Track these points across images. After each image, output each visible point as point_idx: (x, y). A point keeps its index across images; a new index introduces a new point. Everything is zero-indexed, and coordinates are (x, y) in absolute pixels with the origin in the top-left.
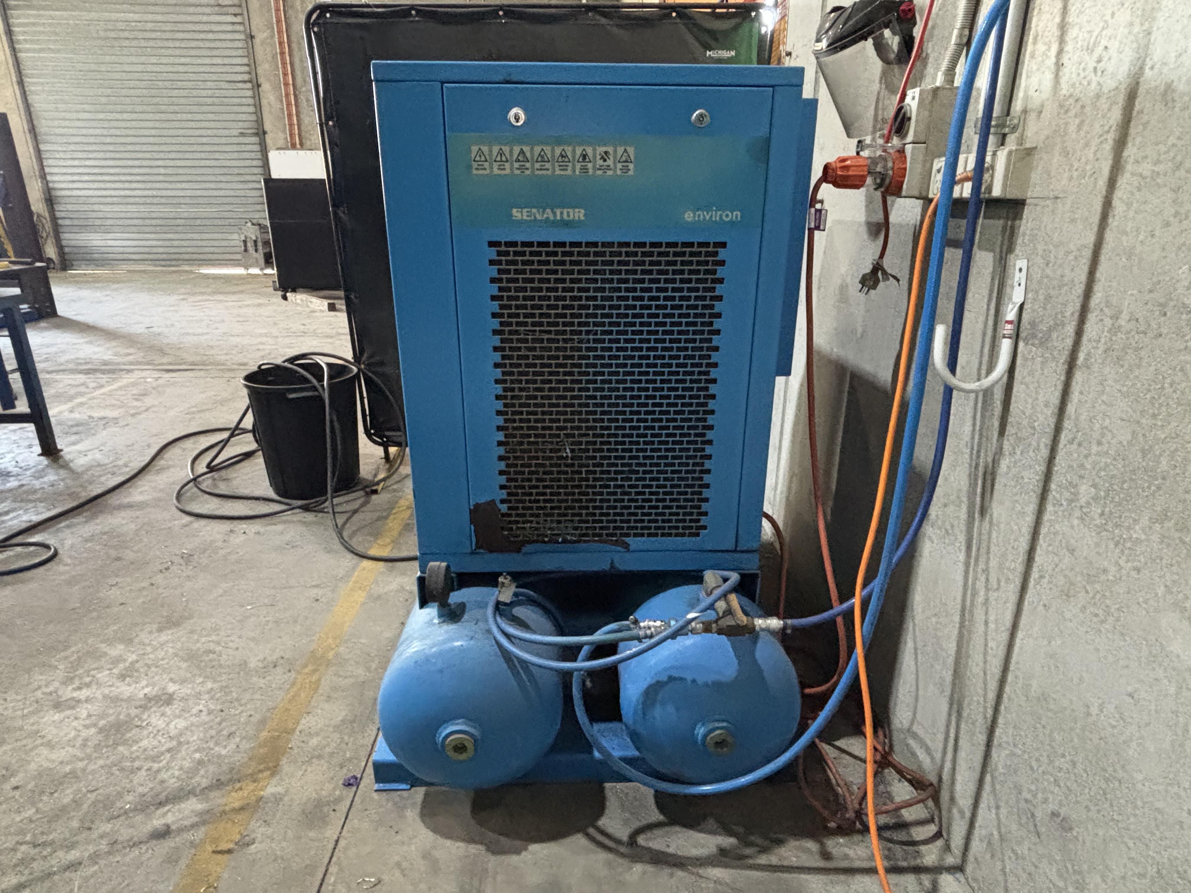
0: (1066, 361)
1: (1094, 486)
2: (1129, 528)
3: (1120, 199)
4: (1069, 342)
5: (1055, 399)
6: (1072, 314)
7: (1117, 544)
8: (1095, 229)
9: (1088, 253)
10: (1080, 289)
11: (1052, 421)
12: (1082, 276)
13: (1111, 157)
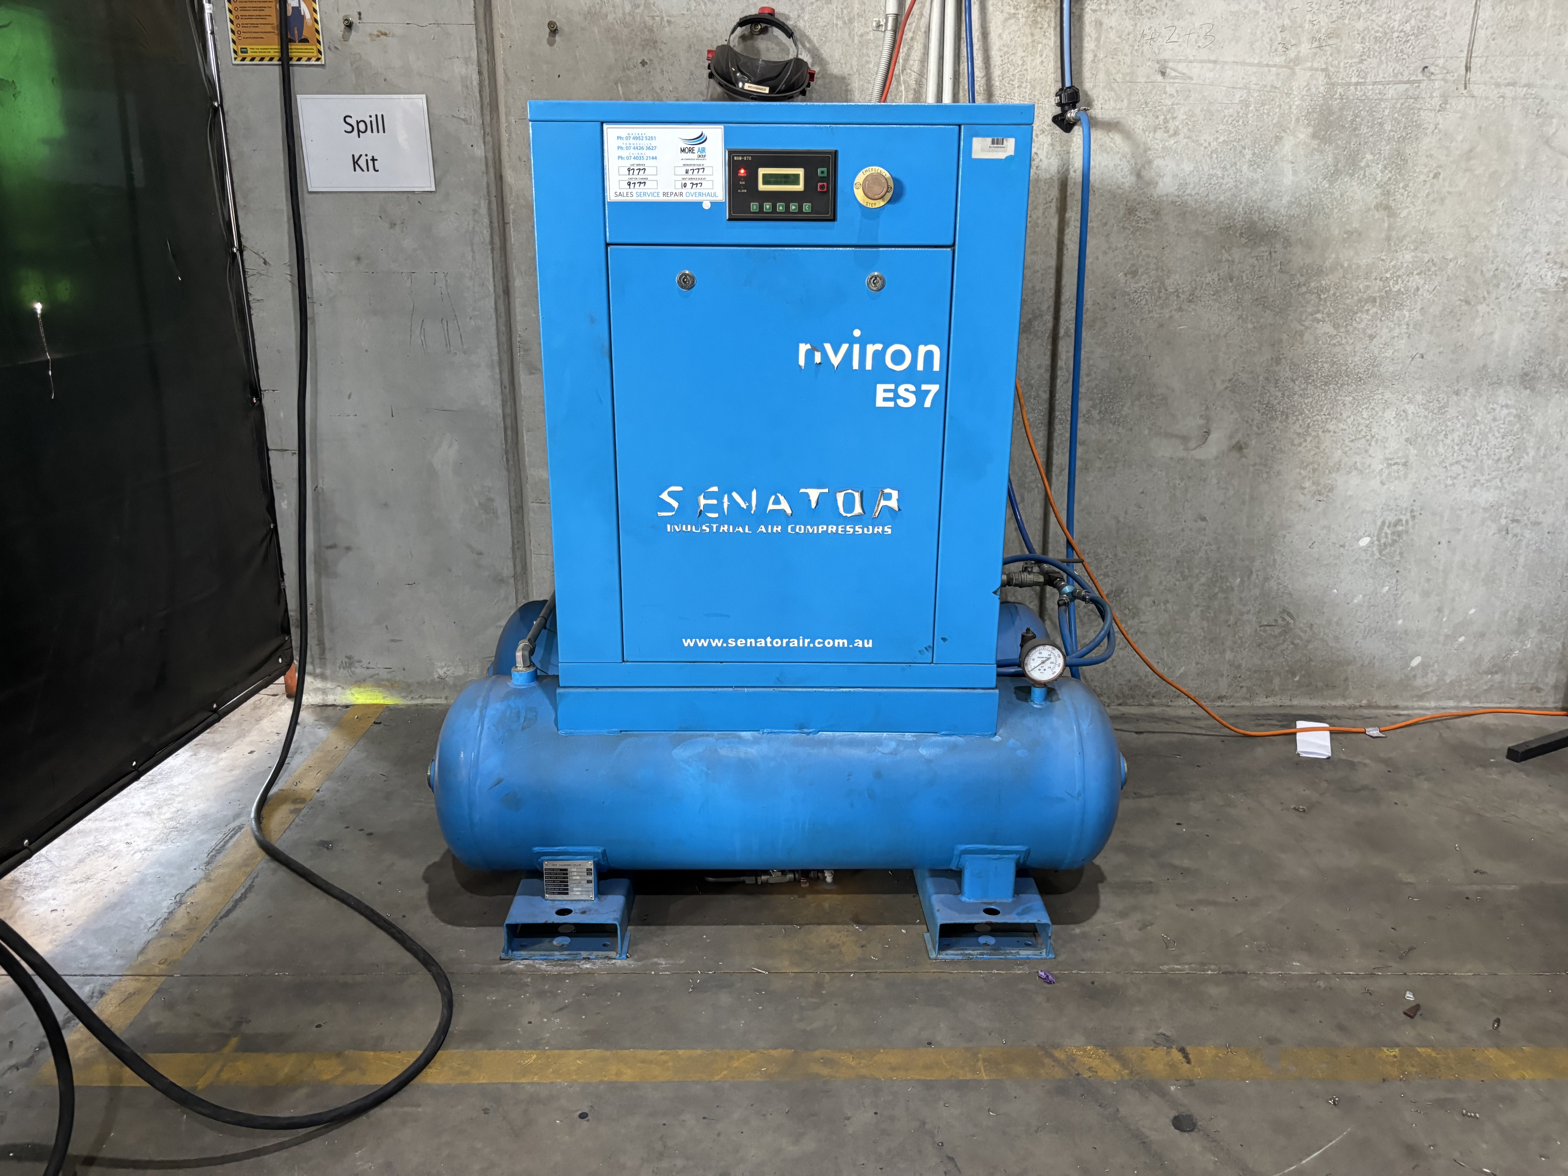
0: (1048, 337)
1: (1091, 399)
2: (1120, 412)
3: (1070, 240)
4: (1050, 325)
5: (1047, 361)
6: (1049, 308)
7: (1114, 424)
8: (1055, 257)
9: (1053, 271)
10: (1052, 293)
11: (1047, 376)
12: (1052, 284)
13: (1057, 216)
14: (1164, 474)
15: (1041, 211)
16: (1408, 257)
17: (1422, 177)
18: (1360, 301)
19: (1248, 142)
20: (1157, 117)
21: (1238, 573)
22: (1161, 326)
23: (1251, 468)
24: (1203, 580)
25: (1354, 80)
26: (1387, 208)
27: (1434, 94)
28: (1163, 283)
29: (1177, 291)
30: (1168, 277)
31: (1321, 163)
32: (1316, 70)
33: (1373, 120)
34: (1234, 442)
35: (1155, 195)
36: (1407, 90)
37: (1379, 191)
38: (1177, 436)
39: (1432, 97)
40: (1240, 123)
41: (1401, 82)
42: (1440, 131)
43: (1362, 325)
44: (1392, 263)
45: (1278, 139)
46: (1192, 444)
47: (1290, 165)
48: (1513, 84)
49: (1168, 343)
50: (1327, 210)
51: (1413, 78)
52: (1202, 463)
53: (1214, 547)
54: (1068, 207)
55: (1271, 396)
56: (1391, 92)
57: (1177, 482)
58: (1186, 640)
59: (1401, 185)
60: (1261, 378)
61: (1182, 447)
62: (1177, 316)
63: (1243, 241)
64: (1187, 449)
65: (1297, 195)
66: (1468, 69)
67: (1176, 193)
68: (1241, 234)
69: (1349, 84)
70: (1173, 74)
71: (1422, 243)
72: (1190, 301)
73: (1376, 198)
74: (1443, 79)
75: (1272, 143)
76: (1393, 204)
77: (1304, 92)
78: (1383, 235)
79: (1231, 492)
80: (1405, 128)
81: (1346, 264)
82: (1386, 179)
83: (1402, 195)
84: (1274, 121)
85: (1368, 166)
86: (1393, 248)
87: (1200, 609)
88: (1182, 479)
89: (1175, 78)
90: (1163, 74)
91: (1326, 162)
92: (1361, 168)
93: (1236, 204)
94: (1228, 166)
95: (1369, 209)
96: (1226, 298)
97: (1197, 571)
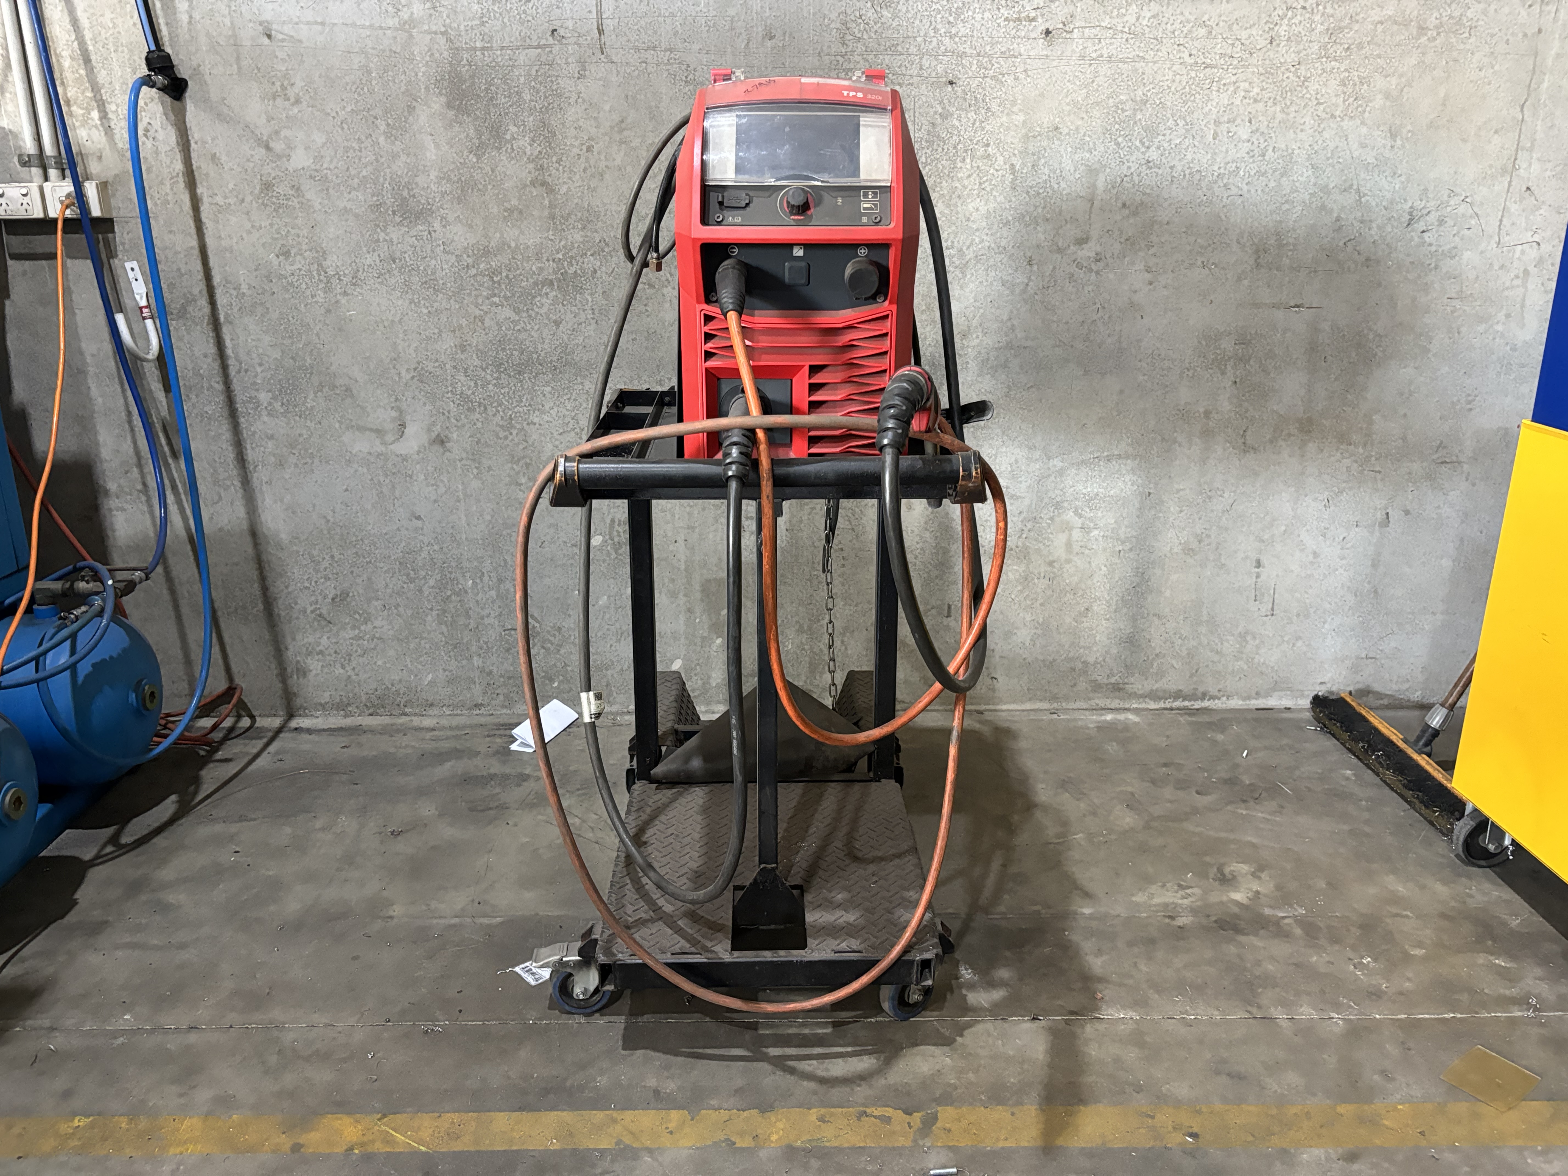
2: (303, 404)
3: (207, 218)
6: (201, 292)
7: (300, 417)
13: (187, 192)
14: (365, 470)
15: (168, 186)
16: (578, 237)
17: (575, 151)
18: (536, 284)
19: (378, 111)
20: (273, 83)
21: (468, 575)
22: (328, 311)
23: (459, 464)
24: (432, 582)
25: (479, 44)
26: (544, 184)
27: (570, 60)
28: (320, 265)
29: (337, 273)
30: (325, 260)
31: (463, 136)
32: (436, 33)
33: (509, 89)
34: (434, 435)
35: (290, 169)
36: (539, 55)
37: (531, 166)
38: (371, 430)
39: (567, 63)
40: (366, 90)
41: (530, 47)
42: (584, 101)
43: (543, 311)
44: (562, 243)
45: (411, 109)
46: (389, 438)
47: (430, 138)
48: (654, 48)
49: (340, 330)
50: (480, 187)
51: (543, 42)
52: (405, 458)
53: (436, 547)
54: (198, 182)
55: (463, 385)
56: (522, 57)
57: (382, 479)
58: (428, 646)
59: (554, 159)
60: (448, 366)
61: (378, 442)
62: (343, 301)
63: (398, 219)
64: (384, 443)
65: (445, 170)
66: (601, 32)
67: (313, 167)
68: (394, 212)
69: (475, 49)
70: (280, 37)
71: (589, 222)
72: (354, 284)
73: (530, 172)
74: (575, 43)
75: (406, 114)
76: (549, 180)
77: (428, 58)
78: (546, 213)
79: (442, 490)
80: (546, 97)
81: (513, 245)
82: (536, 153)
83: (558, 170)
84: (403, 89)
85: (514, 139)
86: (559, 227)
87: (434, 613)
88: (386, 476)
89: (283, 40)
90: (269, 36)
91: (468, 135)
92: (507, 141)
93: (381, 180)
94: (363, 138)
95: (525, 186)
96: (393, 281)
97: (423, 573)
